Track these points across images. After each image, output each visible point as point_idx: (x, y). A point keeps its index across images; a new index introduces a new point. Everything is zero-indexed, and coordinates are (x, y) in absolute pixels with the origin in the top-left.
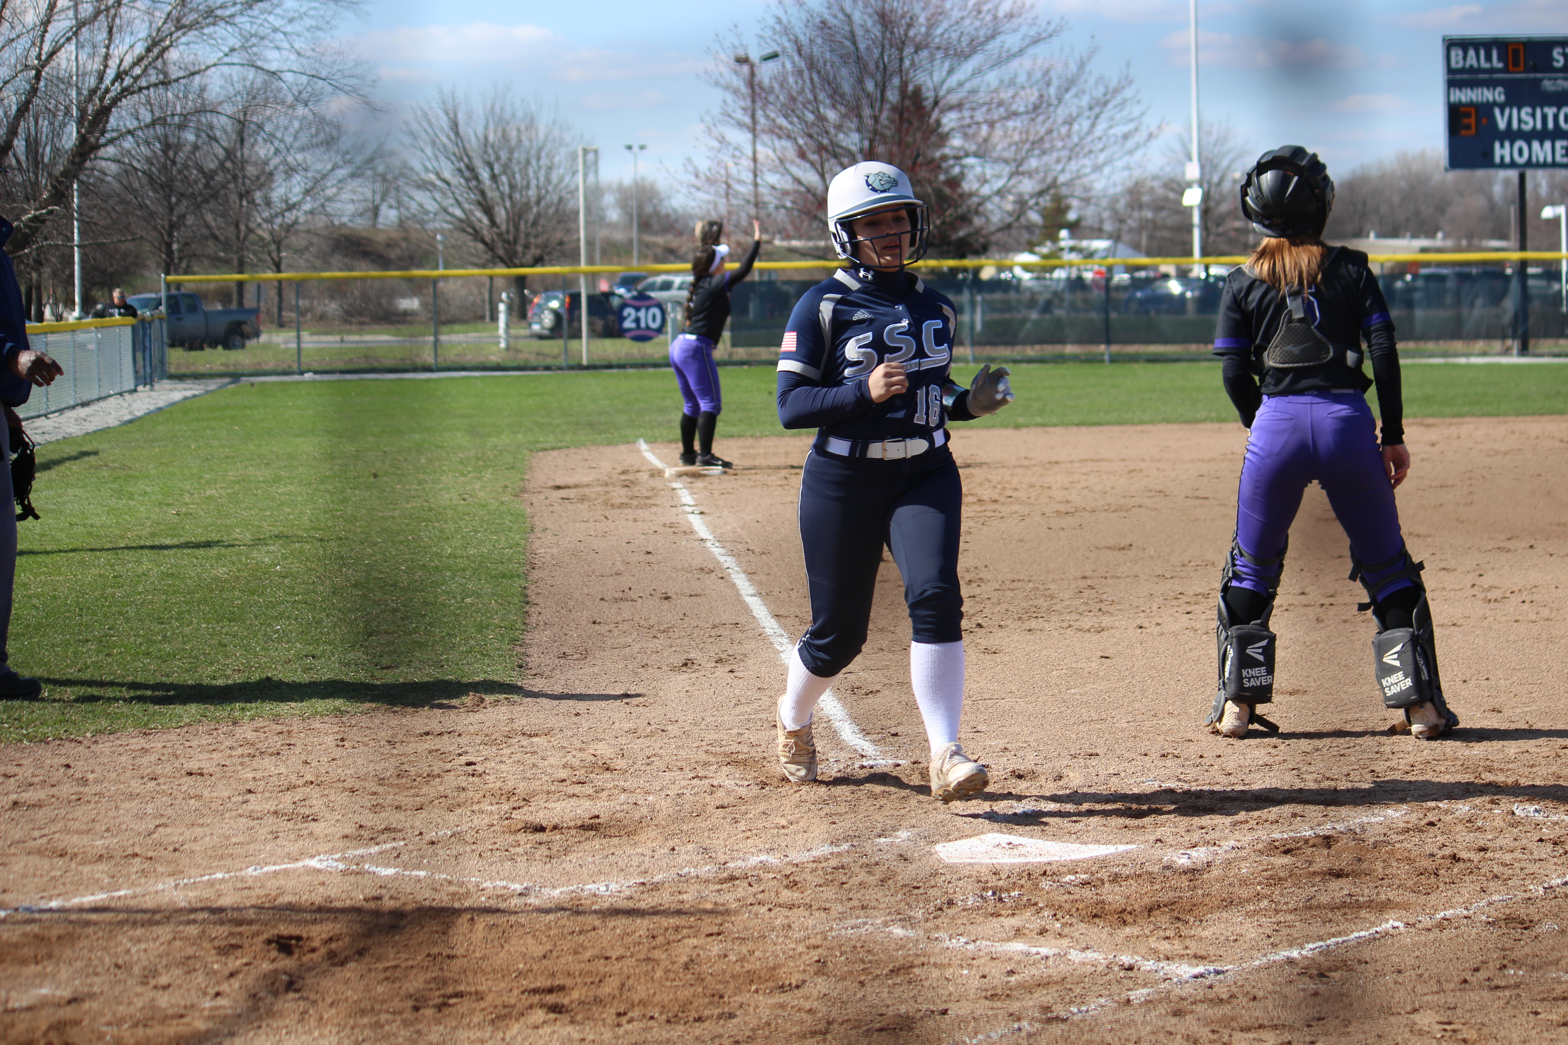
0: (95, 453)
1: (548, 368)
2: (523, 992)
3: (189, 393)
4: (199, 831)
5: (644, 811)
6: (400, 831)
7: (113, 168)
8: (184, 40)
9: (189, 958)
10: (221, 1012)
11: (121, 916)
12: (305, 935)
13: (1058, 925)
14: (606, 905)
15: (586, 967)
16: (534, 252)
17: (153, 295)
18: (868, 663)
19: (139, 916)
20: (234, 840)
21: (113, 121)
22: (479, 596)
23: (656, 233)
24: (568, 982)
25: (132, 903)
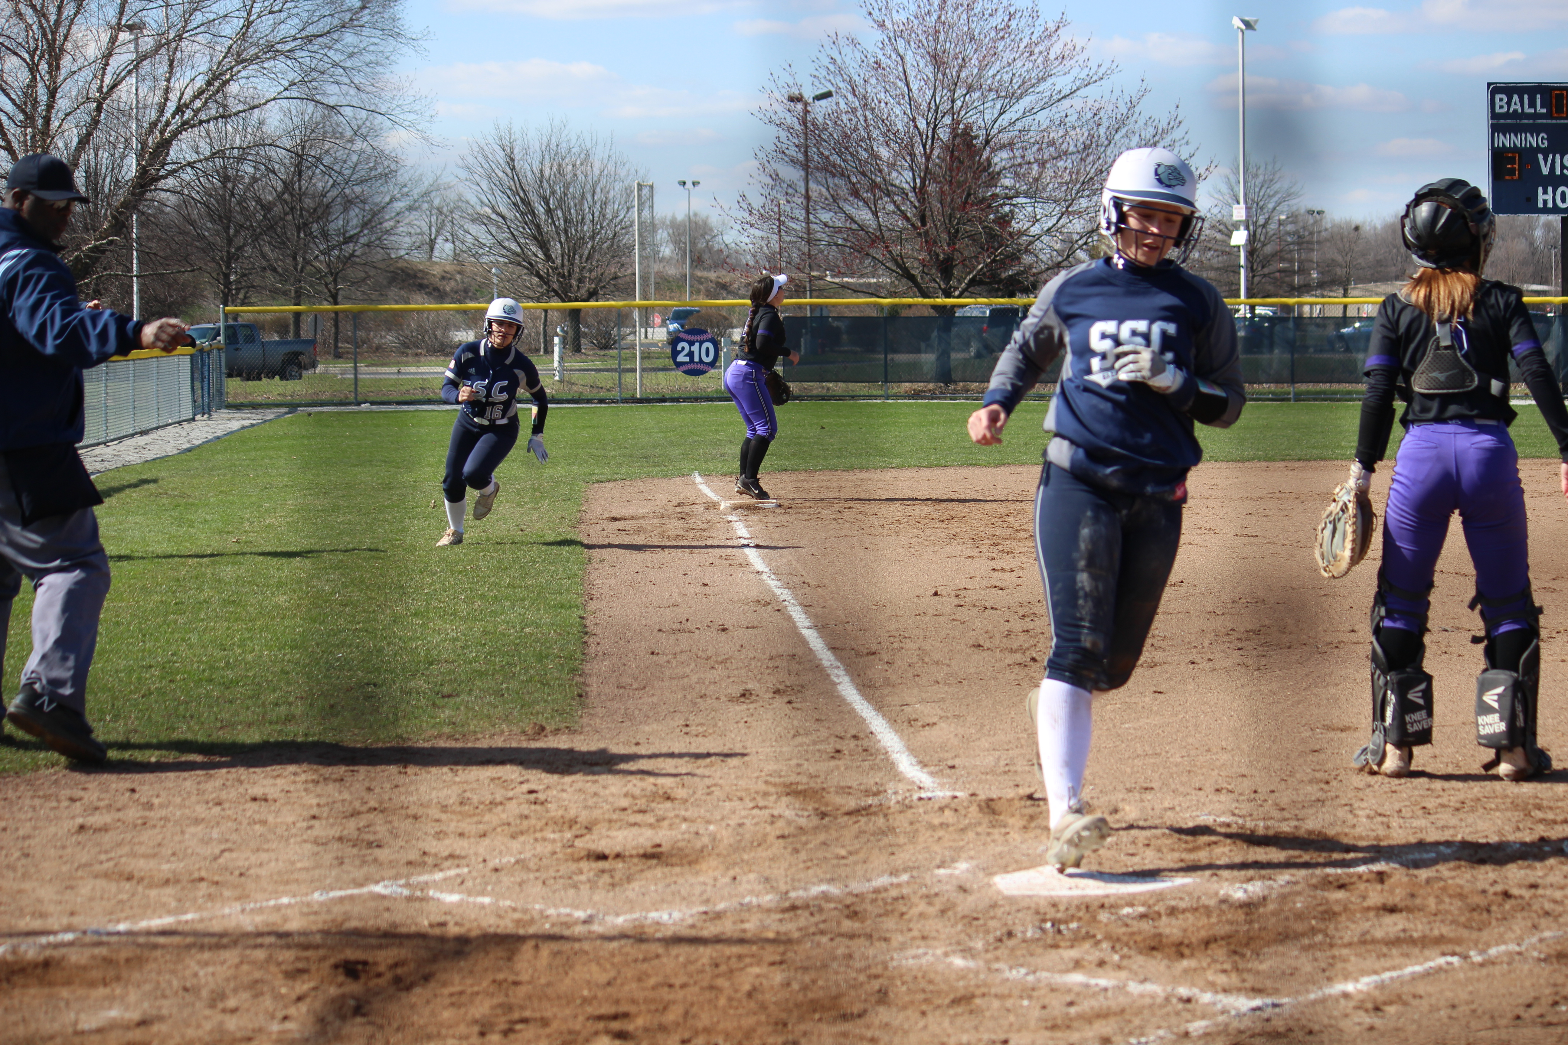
0: (155, 481)
1: (601, 401)
2: (588, 1019)
3: (247, 423)
4: (264, 856)
5: (705, 840)
6: (464, 857)
7: (172, 199)
8: (244, 73)
9: (256, 982)
10: (289, 1036)
11: (189, 940)
12: (371, 960)
13: (1116, 957)
14: (669, 933)
15: (650, 994)
16: (588, 286)
17: (211, 326)
18: (924, 695)
19: (206, 940)
20: (299, 865)
21: (173, 154)
22: (538, 626)
23: (709, 269)
24: (632, 1009)
25: (200, 927)
